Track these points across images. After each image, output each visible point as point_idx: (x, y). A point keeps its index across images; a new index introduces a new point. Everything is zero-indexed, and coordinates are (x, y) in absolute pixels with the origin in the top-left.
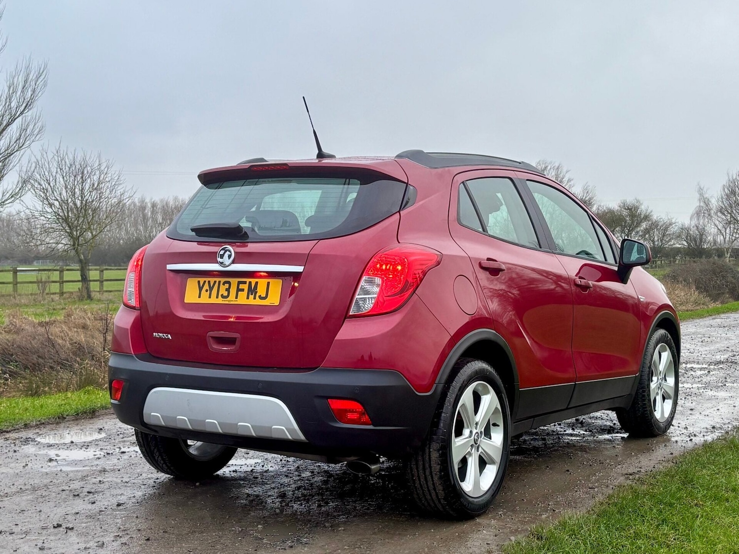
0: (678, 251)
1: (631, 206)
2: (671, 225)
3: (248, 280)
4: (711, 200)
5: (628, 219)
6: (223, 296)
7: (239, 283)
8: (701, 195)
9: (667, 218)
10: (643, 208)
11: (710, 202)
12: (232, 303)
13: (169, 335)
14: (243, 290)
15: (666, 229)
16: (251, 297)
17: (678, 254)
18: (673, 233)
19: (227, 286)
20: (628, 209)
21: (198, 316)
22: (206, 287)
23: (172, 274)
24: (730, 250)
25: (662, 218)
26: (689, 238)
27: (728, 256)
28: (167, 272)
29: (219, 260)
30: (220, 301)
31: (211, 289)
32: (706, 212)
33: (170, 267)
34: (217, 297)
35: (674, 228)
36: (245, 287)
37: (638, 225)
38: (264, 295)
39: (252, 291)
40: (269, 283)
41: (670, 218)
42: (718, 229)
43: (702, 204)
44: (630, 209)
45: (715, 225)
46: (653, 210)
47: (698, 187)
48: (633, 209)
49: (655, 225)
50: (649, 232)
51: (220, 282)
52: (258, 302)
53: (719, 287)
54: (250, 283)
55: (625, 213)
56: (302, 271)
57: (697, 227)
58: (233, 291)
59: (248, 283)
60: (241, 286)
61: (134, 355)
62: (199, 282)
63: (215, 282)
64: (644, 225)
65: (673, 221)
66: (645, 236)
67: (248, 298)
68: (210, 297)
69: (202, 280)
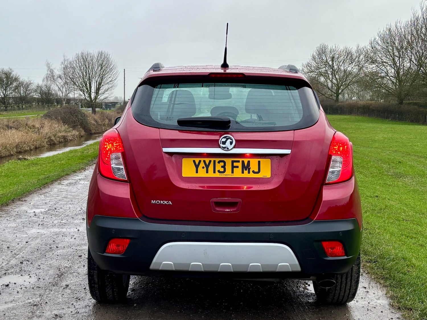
0: (34, 99)
1: (7, 72)
2: (31, 84)
3: (241, 160)
4: (54, 70)
5: (5, 80)
6: (219, 171)
7: (233, 162)
8: (49, 67)
9: (28, 80)
10: (14, 74)
11: (54, 71)
12: (228, 176)
13: (170, 202)
14: (237, 167)
15: (28, 86)
16: (246, 172)
17: (34, 101)
18: (32, 89)
19: (222, 164)
20: (5, 74)
21: (195, 186)
22: (202, 164)
23: (167, 156)
24: (65, 100)
25: (25, 80)
26: (42, 93)
27: (65, 103)
28: (163, 154)
29: (222, 145)
30: (217, 175)
31: (207, 166)
32: (52, 77)
33: (165, 150)
34: (214, 172)
35: (32, 86)
36: (240, 165)
37: (11, 83)
38: (257, 170)
39: (246, 167)
40: (259, 162)
41: (30, 80)
42: (59, 88)
43: (49, 73)
44: (6, 74)
45: (57, 85)
46: (20, 75)
47: (46, 63)
48: (8, 74)
49: (21, 84)
50: (17, 88)
51: (214, 161)
52: (252, 175)
53: (74, 122)
54: (243, 162)
55: (4, 76)
56: (290, 153)
57: (46, 86)
58: (229, 167)
59: (241, 162)
60: (235, 164)
61: (139, 219)
62: (194, 161)
63: (210, 161)
64: (15, 84)
65: (32, 82)
66: (15, 90)
67: (243, 172)
68: (207, 172)
69: (197, 160)
